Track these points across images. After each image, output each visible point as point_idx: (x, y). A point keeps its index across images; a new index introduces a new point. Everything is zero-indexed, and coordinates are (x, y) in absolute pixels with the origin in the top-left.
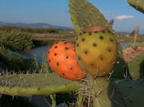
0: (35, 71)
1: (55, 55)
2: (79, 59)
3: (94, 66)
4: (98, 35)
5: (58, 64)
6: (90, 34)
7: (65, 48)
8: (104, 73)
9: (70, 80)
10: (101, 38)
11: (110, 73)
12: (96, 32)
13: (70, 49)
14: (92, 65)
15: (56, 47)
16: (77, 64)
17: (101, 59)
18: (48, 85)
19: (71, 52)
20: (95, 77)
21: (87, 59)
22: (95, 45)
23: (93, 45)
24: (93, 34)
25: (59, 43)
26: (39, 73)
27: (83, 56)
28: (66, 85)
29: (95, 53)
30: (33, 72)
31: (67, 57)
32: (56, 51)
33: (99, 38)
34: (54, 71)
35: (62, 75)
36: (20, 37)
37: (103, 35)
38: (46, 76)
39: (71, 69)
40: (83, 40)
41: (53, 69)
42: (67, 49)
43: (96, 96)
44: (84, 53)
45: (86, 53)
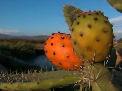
0: (36, 71)
1: (52, 44)
2: (75, 44)
3: (90, 48)
4: (92, 17)
5: (54, 54)
6: (84, 16)
7: (61, 38)
8: (101, 57)
9: (67, 71)
10: (96, 19)
11: (107, 58)
12: (90, 14)
13: (66, 38)
14: (88, 48)
15: (52, 38)
16: (74, 50)
17: (98, 41)
18: (47, 79)
20: (92, 62)
21: (83, 42)
22: (90, 26)
23: (88, 27)
24: (88, 16)
26: (39, 72)
27: (79, 39)
28: (64, 78)
30: (34, 72)
31: (63, 46)
32: (52, 41)
33: (94, 20)
34: (51, 61)
35: (59, 64)
36: (25, 47)
38: (46, 74)
39: (68, 57)
40: (78, 23)
41: (50, 60)
42: (63, 38)
43: (95, 81)
44: (80, 35)
45: (81, 35)
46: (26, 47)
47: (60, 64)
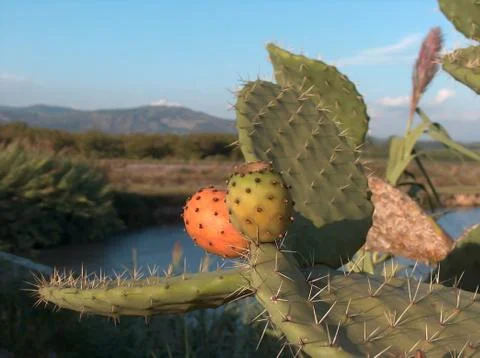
1: (197, 210)
2: (230, 213)
3: (250, 221)
4: (253, 177)
5: (201, 227)
7: (214, 199)
10: (258, 181)
12: (251, 173)
14: (247, 220)
15: (199, 198)
16: (230, 222)
17: (259, 211)
19: (219, 206)
20: (257, 242)
21: (239, 211)
22: (249, 191)
23: (247, 191)
24: (248, 176)
25: (205, 191)
27: (235, 207)
29: (250, 202)
31: (216, 214)
32: (198, 204)
33: (255, 181)
34: (195, 240)
35: (209, 244)
37: (260, 176)
39: (223, 232)
40: (234, 184)
41: (194, 236)
42: (216, 200)
44: (236, 202)
45: (238, 202)
46: (58, 178)
47: (211, 244)
